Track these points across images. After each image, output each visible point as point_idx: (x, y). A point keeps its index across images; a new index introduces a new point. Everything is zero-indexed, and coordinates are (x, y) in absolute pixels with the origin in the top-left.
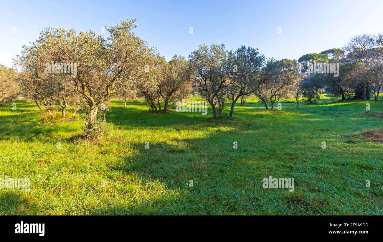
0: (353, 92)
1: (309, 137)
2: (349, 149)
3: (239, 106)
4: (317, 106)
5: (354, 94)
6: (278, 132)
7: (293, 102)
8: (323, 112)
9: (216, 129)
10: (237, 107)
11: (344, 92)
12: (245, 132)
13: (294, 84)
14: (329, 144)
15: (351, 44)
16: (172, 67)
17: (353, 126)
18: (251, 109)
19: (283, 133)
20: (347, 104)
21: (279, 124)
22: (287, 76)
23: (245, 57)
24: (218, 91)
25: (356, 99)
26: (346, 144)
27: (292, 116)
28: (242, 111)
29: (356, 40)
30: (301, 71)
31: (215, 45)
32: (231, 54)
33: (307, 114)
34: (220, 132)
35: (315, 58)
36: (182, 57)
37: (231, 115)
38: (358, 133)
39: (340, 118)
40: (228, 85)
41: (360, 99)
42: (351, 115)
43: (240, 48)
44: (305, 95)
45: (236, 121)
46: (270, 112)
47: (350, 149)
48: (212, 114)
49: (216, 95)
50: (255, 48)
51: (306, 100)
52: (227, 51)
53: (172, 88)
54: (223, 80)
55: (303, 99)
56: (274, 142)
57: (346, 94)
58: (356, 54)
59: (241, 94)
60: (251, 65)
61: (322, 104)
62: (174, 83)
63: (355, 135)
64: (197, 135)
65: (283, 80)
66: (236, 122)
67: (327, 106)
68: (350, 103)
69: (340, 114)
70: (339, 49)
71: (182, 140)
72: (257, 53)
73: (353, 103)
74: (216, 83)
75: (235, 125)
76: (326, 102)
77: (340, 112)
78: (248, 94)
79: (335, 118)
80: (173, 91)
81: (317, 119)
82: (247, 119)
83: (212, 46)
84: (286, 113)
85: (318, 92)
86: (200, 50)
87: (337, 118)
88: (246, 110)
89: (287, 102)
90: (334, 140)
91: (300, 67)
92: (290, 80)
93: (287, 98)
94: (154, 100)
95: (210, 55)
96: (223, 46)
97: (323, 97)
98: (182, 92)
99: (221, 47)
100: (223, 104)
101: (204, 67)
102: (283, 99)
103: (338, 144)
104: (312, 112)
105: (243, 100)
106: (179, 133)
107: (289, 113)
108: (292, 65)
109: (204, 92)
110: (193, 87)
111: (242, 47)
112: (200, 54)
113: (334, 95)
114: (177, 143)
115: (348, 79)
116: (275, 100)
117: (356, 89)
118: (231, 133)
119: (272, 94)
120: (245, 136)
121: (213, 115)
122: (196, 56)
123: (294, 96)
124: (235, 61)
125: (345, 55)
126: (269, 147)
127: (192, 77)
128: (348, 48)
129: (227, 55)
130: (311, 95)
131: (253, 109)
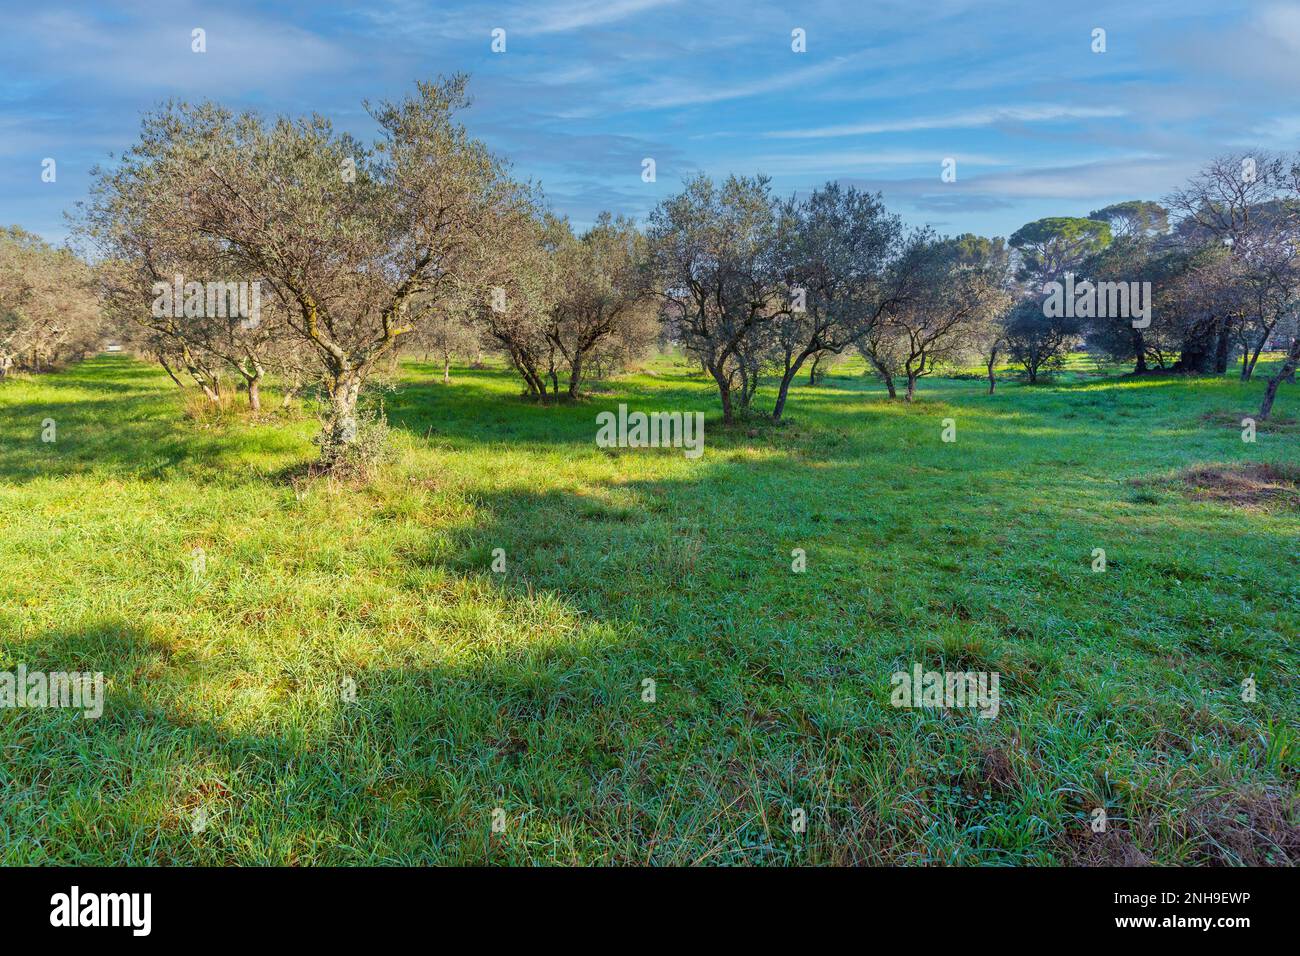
0: (1172, 350)
1: (1016, 484)
2: (1137, 520)
3: (806, 386)
4: (1052, 390)
5: (1179, 354)
6: (922, 465)
7: (976, 377)
8: (1069, 410)
9: (731, 454)
10: (797, 390)
11: (1147, 349)
12: (820, 464)
13: (989, 317)
14: (1075, 505)
15: (1197, 184)
16: (592, 253)
17: (1157, 455)
18: (841, 396)
19: (936, 470)
20: (1148, 387)
21: (926, 442)
22: (969, 292)
23: (837, 222)
24: (741, 335)
25: (1180, 372)
26: (1130, 506)
27: (971, 419)
28: (814, 402)
29: (1218, 172)
30: (1016, 277)
31: (738, 178)
32: (789, 210)
33: (1017, 415)
34: (740, 463)
35: (1066, 232)
36: (626, 221)
37: (778, 411)
38: (1173, 473)
39: (1125, 427)
40: (773, 317)
41: (1195, 372)
42: (1158, 420)
43: (822, 191)
44: (1018, 354)
45: (791, 431)
46: (901, 407)
47: (1140, 519)
48: (720, 408)
49: (733, 348)
50: (872, 193)
51: (1019, 371)
52: (777, 200)
53: (595, 323)
54: (760, 300)
55: (1010, 367)
56: (906, 494)
57: (1150, 354)
58: (1208, 220)
59: (816, 345)
60: (852, 250)
61: (1067, 386)
62: (600, 308)
63: (1162, 481)
64: (670, 470)
65: (952, 303)
66: (792, 435)
67: (1085, 390)
68: (1158, 383)
69: (1123, 415)
70: (1151, 204)
71: (625, 485)
72: (878, 210)
73: (1170, 382)
74: (734, 309)
75: (790, 443)
76: (1082, 379)
77: (1123, 410)
78: (836, 348)
79: (1107, 427)
80: (597, 333)
81: (1047, 431)
82: (828, 426)
83: (727, 184)
84: (952, 408)
85: (1060, 347)
86: (685, 196)
87: (1113, 428)
88: (827, 399)
89: (958, 377)
90: (1092, 492)
91: (1014, 262)
92: (975, 303)
93: (959, 362)
94: (538, 363)
95: (718, 214)
96: (764, 181)
97: (1077, 362)
98: (627, 338)
99: (757, 186)
100: (755, 380)
101: (699, 256)
102: (945, 367)
103: (1105, 504)
104: (1032, 410)
105: (818, 367)
106: (616, 463)
107: (960, 410)
108: (988, 254)
109: (696, 338)
110: (660, 321)
111: (829, 188)
112: (685, 211)
113: (1111, 355)
114: (608, 492)
115: (1166, 306)
116: (921, 368)
117: (1188, 338)
118: (777, 465)
119: (913, 348)
120: (818, 477)
121: (722, 412)
122: (672, 216)
123: (982, 357)
124: (802, 235)
125: (1169, 225)
126: (892, 509)
127: (658, 288)
128: (1184, 197)
129: (776, 214)
130: (1036, 358)
131: (848, 396)
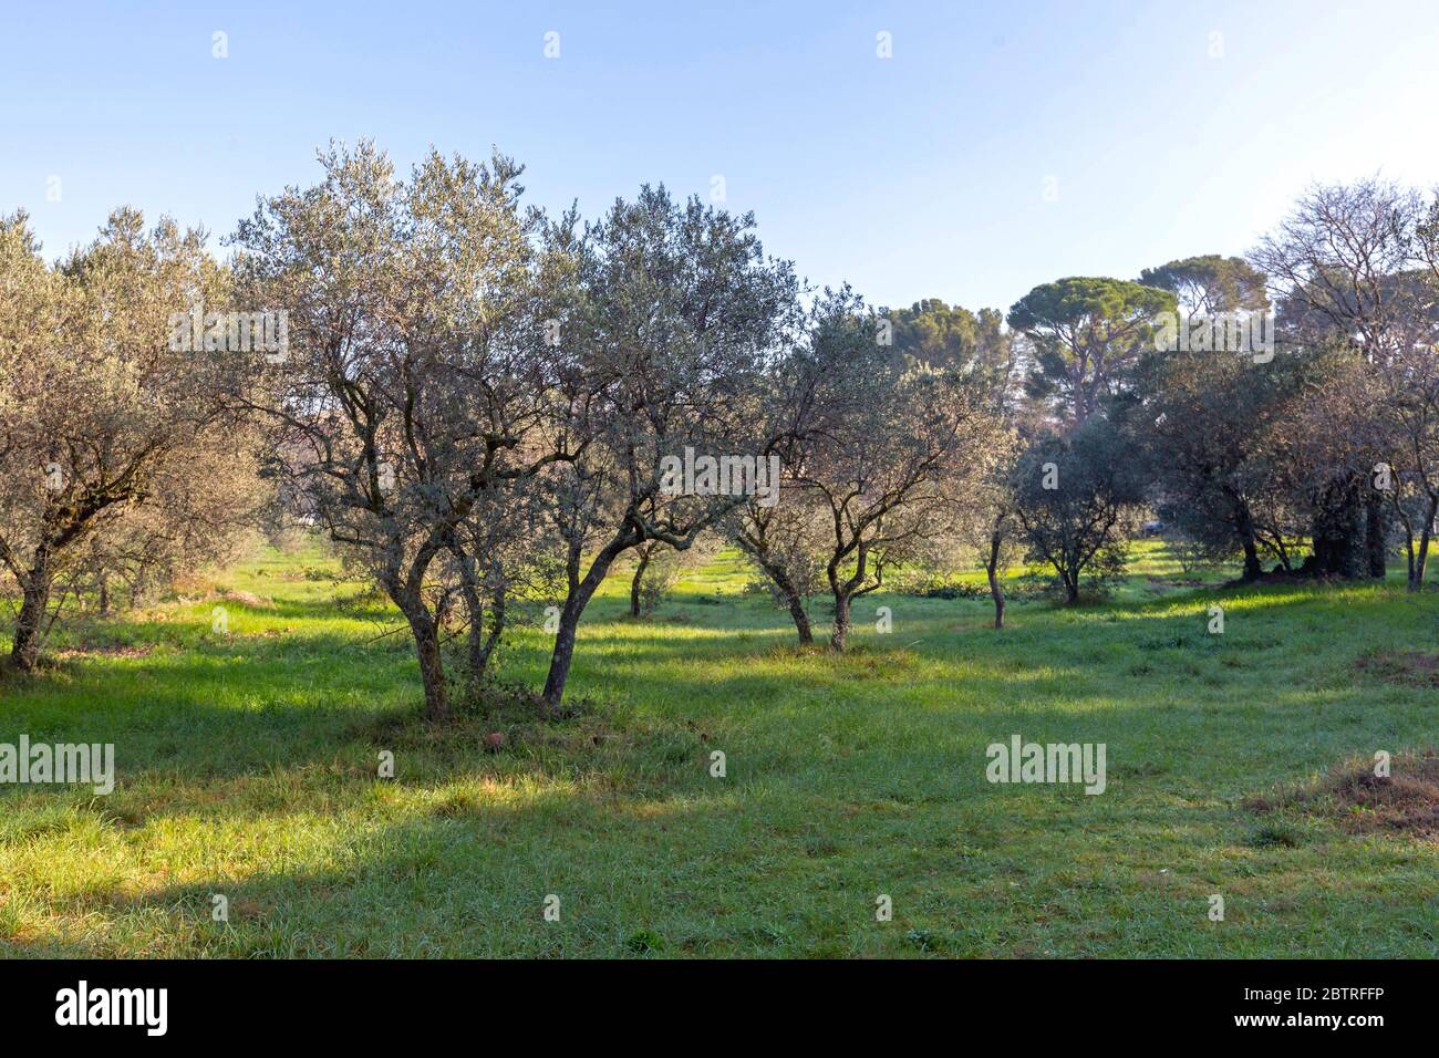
0: (1301, 533)
1: (1050, 824)
2: (1264, 882)
3: (621, 621)
4: (1106, 616)
5: (1310, 541)
6: (866, 795)
7: (969, 593)
8: (1139, 657)
9: (440, 796)
10: (602, 632)
11: (1258, 531)
12: (650, 807)
13: (980, 472)
14: (1156, 862)
15: (1298, 235)
16: (90, 305)
17: (1291, 742)
18: (698, 641)
19: (895, 804)
20: (1268, 606)
21: (874, 741)
22: (938, 420)
23: (666, 269)
24: (463, 508)
25: (1315, 576)
26: (1250, 853)
27: (962, 684)
28: (637, 658)
29: (1324, 215)
30: (1027, 387)
31: (449, 163)
32: (564, 238)
33: (1046, 673)
34: (463, 819)
35: (1104, 306)
36: (182, 234)
37: (554, 685)
38: (1316, 779)
39: (1235, 690)
40: (535, 469)
41: (1337, 577)
42: (1288, 672)
43: (632, 199)
44: (1041, 544)
45: (586, 732)
46: (823, 663)
47: (1268, 881)
48: (415, 680)
49: (445, 539)
50: (736, 213)
51: (1047, 578)
52: (537, 215)
53: (93, 475)
54: (505, 431)
55: (1028, 570)
56: (834, 865)
57: (1265, 543)
58: (1325, 299)
59: (634, 532)
60: (702, 329)
61: (1134, 607)
62: (109, 439)
63: (1299, 797)
64: (282, 850)
65: (909, 441)
66: (588, 741)
67: (1163, 615)
68: (1284, 599)
69: (1231, 665)
70: (1237, 262)
71: (154, 900)
72: (750, 250)
73: (1301, 596)
74: (447, 450)
75: (583, 762)
76: (1158, 592)
77: (1229, 655)
78: (679, 537)
79: (1205, 690)
80: (96, 501)
81: (1102, 703)
82: (669, 715)
83: (423, 172)
84: (924, 663)
85: (1114, 529)
86: (327, 192)
87: (1216, 692)
88: (666, 650)
89: (934, 594)
90: (1184, 830)
91: (1022, 360)
92: (951, 444)
93: (931, 565)
95: (406, 237)
96: (507, 173)
97: (1147, 557)
98: (184, 516)
99: (492, 181)
100: (499, 605)
101: (362, 324)
102: (909, 574)
103: (1208, 854)
104: (1076, 660)
105: (646, 575)
106: (134, 843)
107: (939, 666)
108: (974, 343)
109: (357, 515)
110: (263, 474)
111: (648, 197)
112: (327, 223)
113: (1201, 546)
114: (106, 925)
115: (1277, 451)
116: (859, 577)
117: (1320, 512)
118: (549, 817)
119: (839, 534)
120: (647, 839)
121: (421, 690)
122: (295, 232)
123: (977, 551)
124: (593, 293)
125: (1269, 303)
126: (804, 903)
127: (259, 396)
128: (1282, 256)
129: (536, 242)
130: (1075, 548)
131: (714, 641)
